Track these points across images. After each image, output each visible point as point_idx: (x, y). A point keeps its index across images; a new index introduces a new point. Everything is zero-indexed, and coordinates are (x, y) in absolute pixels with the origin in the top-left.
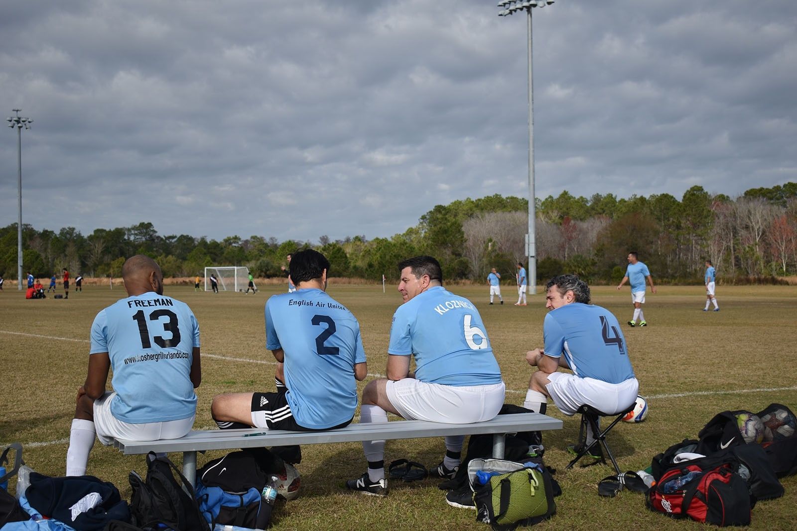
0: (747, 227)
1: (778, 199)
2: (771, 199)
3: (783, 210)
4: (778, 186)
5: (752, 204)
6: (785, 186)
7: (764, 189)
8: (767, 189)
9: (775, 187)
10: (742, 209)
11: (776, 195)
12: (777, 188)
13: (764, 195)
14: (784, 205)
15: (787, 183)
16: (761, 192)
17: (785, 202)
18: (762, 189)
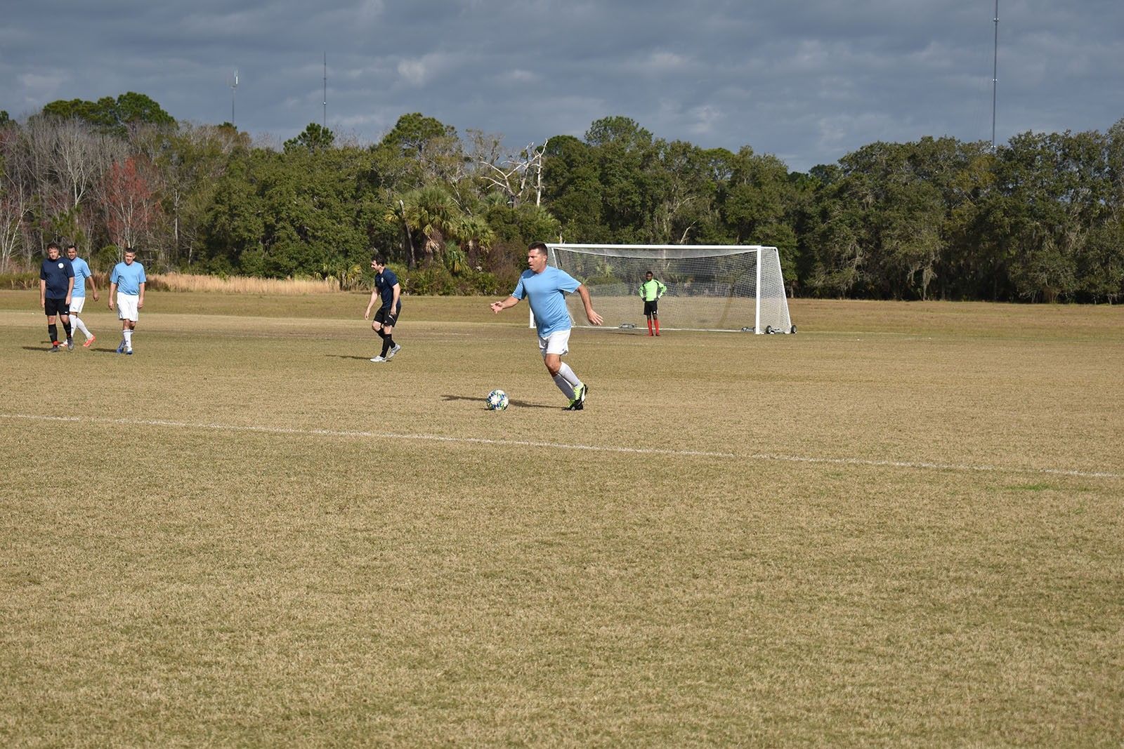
0: (53, 177)
1: (108, 124)
2: (96, 122)
3: (125, 147)
4: (108, 98)
5: (61, 132)
6: (121, 99)
7: (81, 102)
8: (86, 102)
9: (103, 100)
10: (43, 141)
11: (106, 115)
12: (107, 103)
13: (82, 114)
14: (123, 135)
15: (125, 94)
16: (76, 108)
17: (124, 130)
18: (77, 103)
